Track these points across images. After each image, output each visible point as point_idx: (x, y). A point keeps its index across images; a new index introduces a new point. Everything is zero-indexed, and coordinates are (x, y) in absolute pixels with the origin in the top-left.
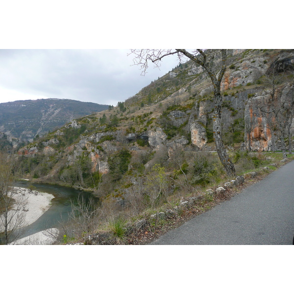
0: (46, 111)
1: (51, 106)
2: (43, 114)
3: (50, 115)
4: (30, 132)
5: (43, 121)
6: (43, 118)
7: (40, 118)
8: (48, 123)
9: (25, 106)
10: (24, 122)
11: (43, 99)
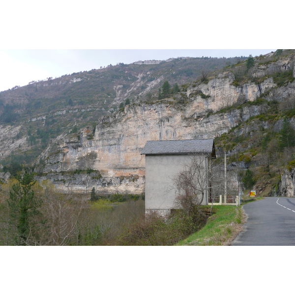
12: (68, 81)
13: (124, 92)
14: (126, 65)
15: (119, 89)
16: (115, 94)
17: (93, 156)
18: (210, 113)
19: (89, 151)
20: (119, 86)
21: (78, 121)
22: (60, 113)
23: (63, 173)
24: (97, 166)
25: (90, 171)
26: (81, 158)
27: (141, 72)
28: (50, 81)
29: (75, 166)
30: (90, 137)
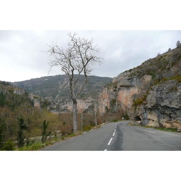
0: (62, 83)
1: (65, 79)
2: (60, 85)
3: (65, 85)
4: (51, 97)
5: (60, 89)
6: (60, 87)
7: (58, 88)
8: (63, 91)
9: (47, 79)
10: (46, 90)
11: (60, 75)
12: (44, 79)
13: (62, 84)
14: (61, 75)
15: (60, 83)
16: (59, 85)
17: (67, 107)
18: (89, 102)
19: (66, 106)
20: (60, 82)
21: (50, 93)
22: (44, 90)
23: (61, 110)
24: (68, 109)
25: (67, 110)
26: (65, 107)
27: (66, 78)
28: (37, 79)
29: (63, 109)
30: (66, 103)
